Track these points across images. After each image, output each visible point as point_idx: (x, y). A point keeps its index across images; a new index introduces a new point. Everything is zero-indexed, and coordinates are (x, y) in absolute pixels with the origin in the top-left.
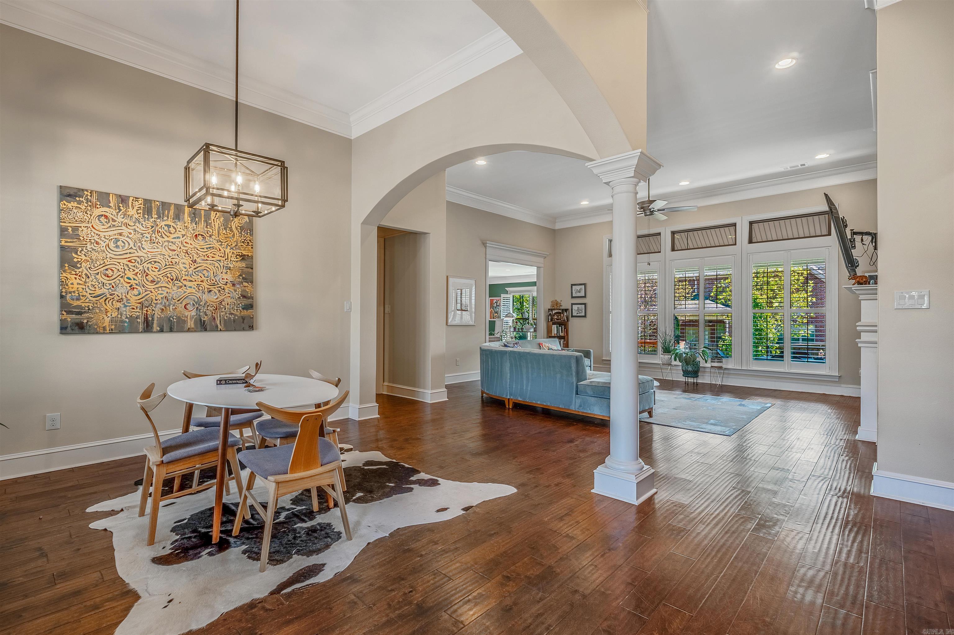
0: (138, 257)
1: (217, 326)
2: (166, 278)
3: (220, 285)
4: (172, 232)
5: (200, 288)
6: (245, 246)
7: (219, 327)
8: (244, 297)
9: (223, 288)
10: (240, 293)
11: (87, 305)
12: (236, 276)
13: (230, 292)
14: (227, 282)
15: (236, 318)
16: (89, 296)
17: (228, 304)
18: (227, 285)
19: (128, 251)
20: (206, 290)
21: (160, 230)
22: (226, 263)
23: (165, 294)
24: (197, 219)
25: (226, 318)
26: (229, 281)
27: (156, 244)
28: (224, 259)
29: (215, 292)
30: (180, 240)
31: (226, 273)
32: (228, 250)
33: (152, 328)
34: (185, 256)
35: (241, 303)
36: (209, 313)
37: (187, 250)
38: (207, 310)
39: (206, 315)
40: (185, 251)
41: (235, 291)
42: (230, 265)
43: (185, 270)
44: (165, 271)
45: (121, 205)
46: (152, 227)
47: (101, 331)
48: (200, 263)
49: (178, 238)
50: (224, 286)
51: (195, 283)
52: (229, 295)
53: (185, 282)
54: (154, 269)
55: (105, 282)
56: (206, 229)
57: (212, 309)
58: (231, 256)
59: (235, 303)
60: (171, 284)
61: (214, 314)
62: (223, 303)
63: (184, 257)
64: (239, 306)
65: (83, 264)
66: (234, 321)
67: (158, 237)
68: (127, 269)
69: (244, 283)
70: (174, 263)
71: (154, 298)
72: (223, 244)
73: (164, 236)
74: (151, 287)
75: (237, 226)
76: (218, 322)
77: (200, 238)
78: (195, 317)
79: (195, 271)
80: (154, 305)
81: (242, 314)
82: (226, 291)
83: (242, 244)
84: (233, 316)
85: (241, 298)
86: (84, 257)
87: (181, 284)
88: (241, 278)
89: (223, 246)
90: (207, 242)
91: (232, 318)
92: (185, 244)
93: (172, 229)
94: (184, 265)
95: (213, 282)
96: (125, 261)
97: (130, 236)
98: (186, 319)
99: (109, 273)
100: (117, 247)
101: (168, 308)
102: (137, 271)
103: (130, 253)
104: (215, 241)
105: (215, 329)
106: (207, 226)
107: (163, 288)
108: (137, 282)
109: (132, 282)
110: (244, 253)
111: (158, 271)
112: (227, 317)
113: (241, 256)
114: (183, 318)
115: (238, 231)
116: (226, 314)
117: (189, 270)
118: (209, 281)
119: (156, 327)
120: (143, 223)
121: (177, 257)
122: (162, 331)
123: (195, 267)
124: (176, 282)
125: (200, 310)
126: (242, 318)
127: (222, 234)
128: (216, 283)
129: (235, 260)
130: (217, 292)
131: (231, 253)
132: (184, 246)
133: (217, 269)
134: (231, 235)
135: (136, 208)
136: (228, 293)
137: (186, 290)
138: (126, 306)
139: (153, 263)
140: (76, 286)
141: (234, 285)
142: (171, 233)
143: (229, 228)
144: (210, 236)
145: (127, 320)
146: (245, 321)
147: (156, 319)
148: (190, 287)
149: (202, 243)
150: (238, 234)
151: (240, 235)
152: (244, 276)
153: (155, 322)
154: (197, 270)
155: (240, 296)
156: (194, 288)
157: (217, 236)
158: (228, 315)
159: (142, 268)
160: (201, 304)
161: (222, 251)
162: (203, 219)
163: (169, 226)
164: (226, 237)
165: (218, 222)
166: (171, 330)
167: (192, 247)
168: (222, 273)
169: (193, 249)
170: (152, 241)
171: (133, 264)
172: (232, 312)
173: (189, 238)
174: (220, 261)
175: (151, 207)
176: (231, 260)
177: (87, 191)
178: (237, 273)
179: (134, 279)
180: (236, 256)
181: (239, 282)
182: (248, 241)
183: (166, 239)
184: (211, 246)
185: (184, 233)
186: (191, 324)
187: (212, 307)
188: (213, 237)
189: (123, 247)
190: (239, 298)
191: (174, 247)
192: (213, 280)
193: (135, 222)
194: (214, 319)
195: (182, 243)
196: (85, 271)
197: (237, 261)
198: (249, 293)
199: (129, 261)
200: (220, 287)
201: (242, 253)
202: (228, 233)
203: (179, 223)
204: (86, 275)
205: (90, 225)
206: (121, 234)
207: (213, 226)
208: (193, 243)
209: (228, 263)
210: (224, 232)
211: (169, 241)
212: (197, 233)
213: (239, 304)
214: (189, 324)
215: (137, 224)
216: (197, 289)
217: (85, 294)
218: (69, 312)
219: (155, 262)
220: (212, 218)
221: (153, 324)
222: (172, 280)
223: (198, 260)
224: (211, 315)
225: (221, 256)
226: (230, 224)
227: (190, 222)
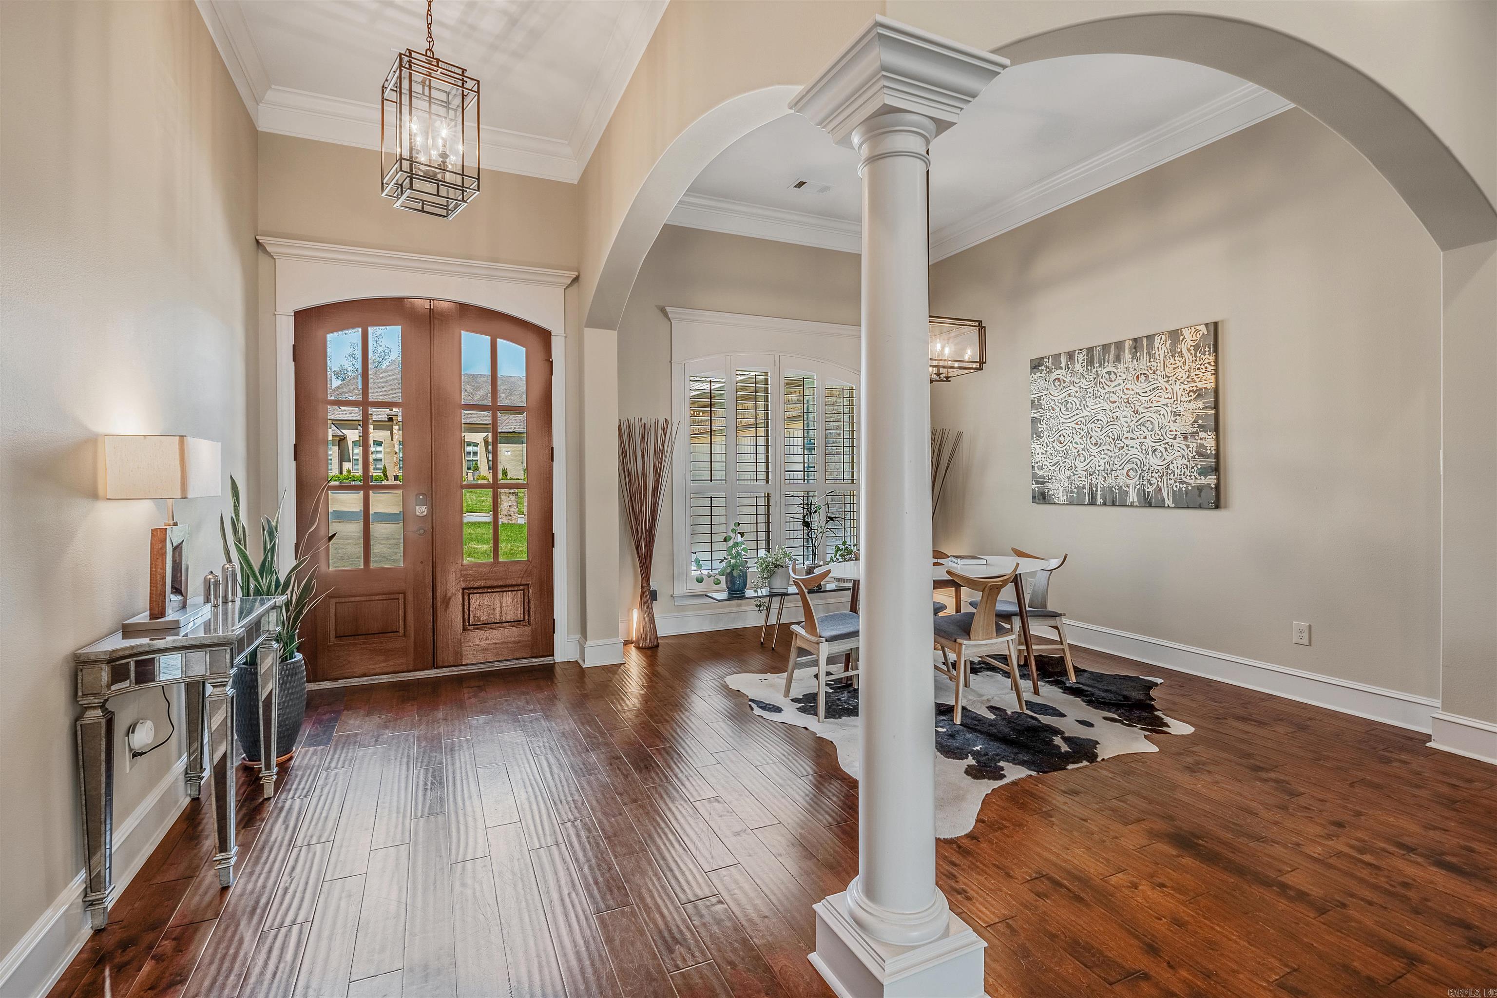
0: (1083, 417)
1: (1164, 500)
2: (1108, 438)
3: (1168, 440)
4: (1113, 379)
5: (1143, 447)
6: (1202, 374)
7: (1167, 502)
8: (1200, 454)
9: (1170, 444)
10: (1195, 449)
11: (1047, 474)
12: (1188, 424)
13: (1180, 449)
14: (1176, 435)
15: (1190, 488)
16: (1048, 465)
17: (1177, 468)
18: (1175, 439)
19: (1075, 413)
20: (1150, 449)
21: (1101, 380)
22: (1175, 406)
23: (1107, 458)
24: (1138, 354)
25: (1175, 489)
26: (1178, 434)
27: (1098, 399)
28: (1173, 400)
29: (1161, 452)
30: (1120, 387)
31: (1175, 422)
32: (1176, 387)
33: (1096, 500)
34: (1126, 407)
35: (1196, 465)
36: (1154, 481)
37: (1128, 399)
38: (1152, 477)
39: (1151, 484)
40: (1126, 401)
41: (1188, 447)
42: (1180, 409)
43: (1126, 425)
44: (1107, 429)
45: (1069, 363)
46: (1095, 378)
47: (1057, 502)
48: (1142, 413)
49: (1119, 384)
50: (1172, 441)
51: (1138, 441)
52: (1179, 454)
53: (1127, 442)
54: (1097, 429)
55: (1059, 449)
56: (1148, 364)
57: (1157, 475)
58: (1182, 395)
59: (1187, 465)
60: (1112, 446)
61: (1159, 483)
62: (1171, 466)
63: (1125, 409)
64: (1193, 470)
65: (1045, 433)
66: (1186, 493)
67: (1100, 390)
68: (1075, 432)
69: (1200, 433)
70: (1115, 417)
71: (1097, 463)
72: (1170, 379)
73: (1105, 386)
74: (1094, 450)
75: (1189, 346)
76: (1165, 495)
77: (1142, 378)
78: (1139, 487)
79: (1137, 424)
80: (1097, 473)
81: (1198, 482)
82: (1176, 448)
83: (1197, 372)
84: (1185, 486)
85: (1196, 457)
86: (1045, 426)
87: (1122, 444)
88: (1196, 426)
89: (1170, 383)
90: (1150, 382)
91: (1184, 489)
92: (1125, 391)
93: (1113, 376)
94: (1126, 419)
95: (1158, 437)
96: (1072, 425)
97: (1077, 395)
98: (1128, 490)
99: (1062, 438)
100: (1067, 410)
101: (1110, 475)
102: (1083, 433)
103: (1077, 414)
104: (1160, 378)
105: (1161, 505)
106: (1150, 359)
107: (1106, 452)
108: (1082, 447)
109: (1079, 446)
110: (1200, 385)
111: (1101, 431)
112: (1176, 486)
113: (1195, 392)
114: (1125, 489)
115: (1191, 354)
116: (1175, 482)
117: (1131, 424)
118: (1153, 436)
119: (1100, 500)
120: (1087, 376)
121: (1118, 410)
122: (1105, 504)
123: (1137, 419)
124: (1117, 442)
125: (1143, 477)
126: (1198, 489)
127: (1168, 365)
128: (1162, 438)
129: (1186, 400)
130: (1163, 451)
131: (1182, 390)
132: (1125, 394)
133: (1163, 418)
134: (1181, 364)
135: (1081, 361)
136: (1179, 451)
137: (1127, 452)
138: (1074, 475)
139: (1096, 422)
140: (1040, 456)
141: (1186, 438)
142: (1111, 381)
143: (1179, 353)
144: (1154, 373)
145: (1076, 490)
146: (1202, 494)
147: (1099, 489)
148: (1132, 447)
149: (1144, 385)
150: (1191, 357)
151: (1194, 358)
152: (1200, 422)
153: (1099, 493)
154: (1139, 423)
155: (1195, 454)
156: (1137, 448)
157: (1162, 370)
158: (1177, 484)
159: (1086, 430)
160: (1144, 469)
161: (1169, 388)
162: (1145, 351)
163: (1109, 373)
164: (1174, 369)
165: (1164, 348)
166: (1114, 504)
167: (1133, 393)
168: (1169, 422)
169: (1135, 396)
170: (1095, 396)
171: (1079, 427)
172: (1184, 479)
173: (1130, 382)
174: (1166, 405)
175: (1093, 355)
176: (1181, 401)
177: (1045, 357)
178: (1190, 419)
179: (1081, 444)
180: (1188, 394)
181: (1193, 433)
182: (1206, 365)
183: (1108, 389)
184: (1155, 386)
185: (1124, 377)
186: (1133, 497)
187: (1157, 473)
188: (1158, 373)
189: (1072, 408)
190: (1194, 457)
191: (1115, 398)
192: (1158, 435)
193: (1080, 379)
194: (1160, 489)
195: (1123, 391)
196: (1046, 440)
197: (1190, 401)
198: (1208, 448)
199: (1077, 424)
200: (1167, 443)
201: (1196, 386)
202: (1177, 362)
203: (1119, 366)
204: (1047, 443)
205: (1048, 392)
206: (1069, 395)
207: (1158, 358)
208: (1133, 387)
209: (1177, 406)
210: (1172, 360)
211: (1109, 392)
212: (1139, 373)
213: (1193, 468)
214: (1131, 497)
215: (1082, 379)
216: (1139, 448)
217: (1046, 463)
218: (1037, 482)
219: (1098, 420)
220: (1156, 346)
221: (1096, 496)
222: (1114, 440)
223: (1141, 410)
224: (1156, 485)
225: (1168, 398)
226: (1179, 346)
227: (1130, 360)
